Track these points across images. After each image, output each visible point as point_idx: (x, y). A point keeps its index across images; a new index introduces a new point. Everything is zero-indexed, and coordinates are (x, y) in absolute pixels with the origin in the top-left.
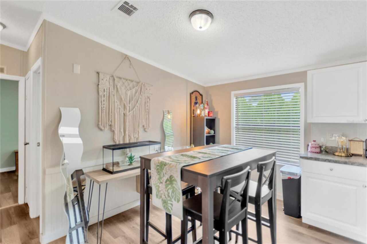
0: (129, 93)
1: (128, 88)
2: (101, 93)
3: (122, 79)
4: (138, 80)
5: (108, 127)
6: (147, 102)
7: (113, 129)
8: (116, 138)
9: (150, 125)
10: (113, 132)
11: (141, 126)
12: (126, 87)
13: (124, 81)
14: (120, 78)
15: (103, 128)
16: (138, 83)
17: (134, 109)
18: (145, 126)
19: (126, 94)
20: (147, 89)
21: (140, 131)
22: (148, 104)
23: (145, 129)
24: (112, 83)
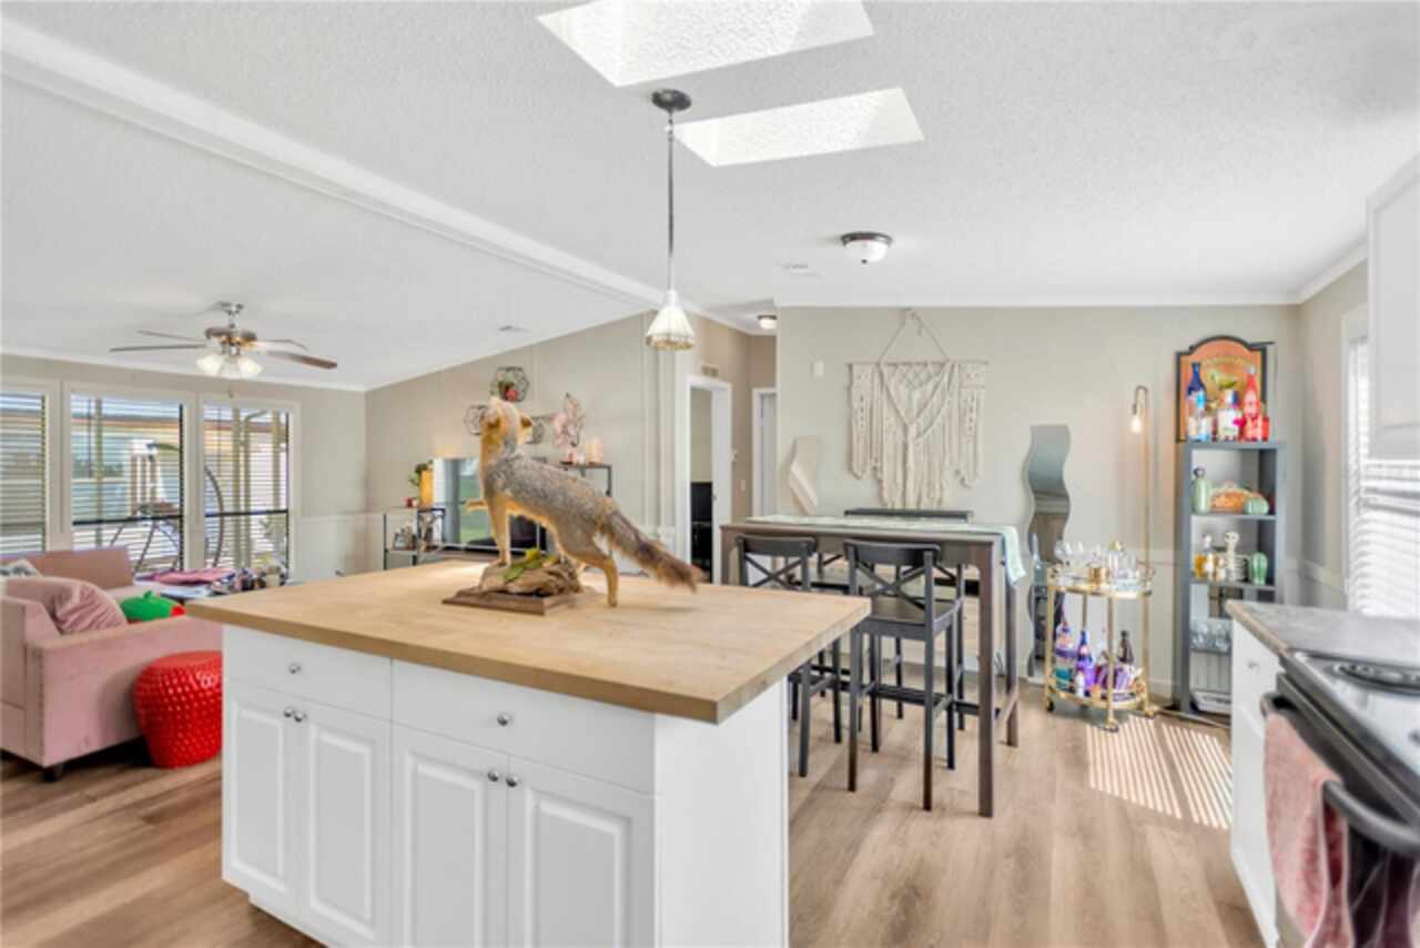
0: (917, 395)
1: (916, 383)
2: (856, 405)
3: (901, 367)
4: (939, 358)
5: (869, 471)
6: (968, 411)
7: (879, 475)
8: (886, 495)
9: (980, 471)
10: (880, 482)
11: (948, 474)
12: (910, 383)
13: (905, 369)
14: (895, 365)
15: (860, 474)
16: (942, 365)
17: (930, 431)
18: (963, 472)
19: (910, 398)
20: (968, 376)
21: (945, 485)
22: (974, 415)
23: (963, 480)
24: (877, 381)
